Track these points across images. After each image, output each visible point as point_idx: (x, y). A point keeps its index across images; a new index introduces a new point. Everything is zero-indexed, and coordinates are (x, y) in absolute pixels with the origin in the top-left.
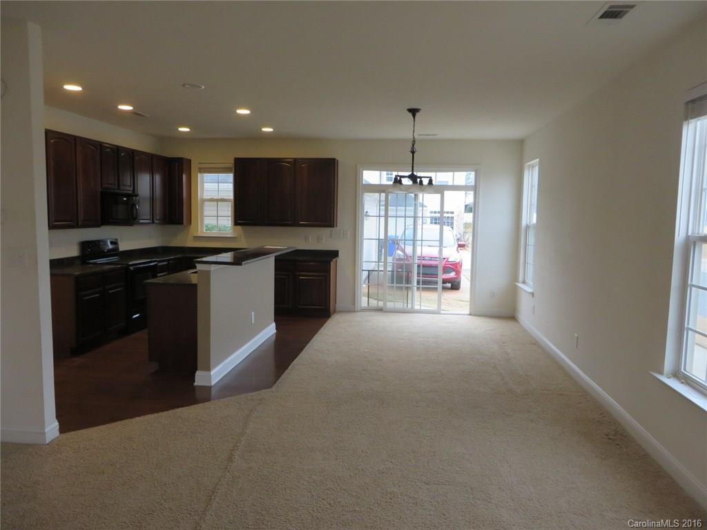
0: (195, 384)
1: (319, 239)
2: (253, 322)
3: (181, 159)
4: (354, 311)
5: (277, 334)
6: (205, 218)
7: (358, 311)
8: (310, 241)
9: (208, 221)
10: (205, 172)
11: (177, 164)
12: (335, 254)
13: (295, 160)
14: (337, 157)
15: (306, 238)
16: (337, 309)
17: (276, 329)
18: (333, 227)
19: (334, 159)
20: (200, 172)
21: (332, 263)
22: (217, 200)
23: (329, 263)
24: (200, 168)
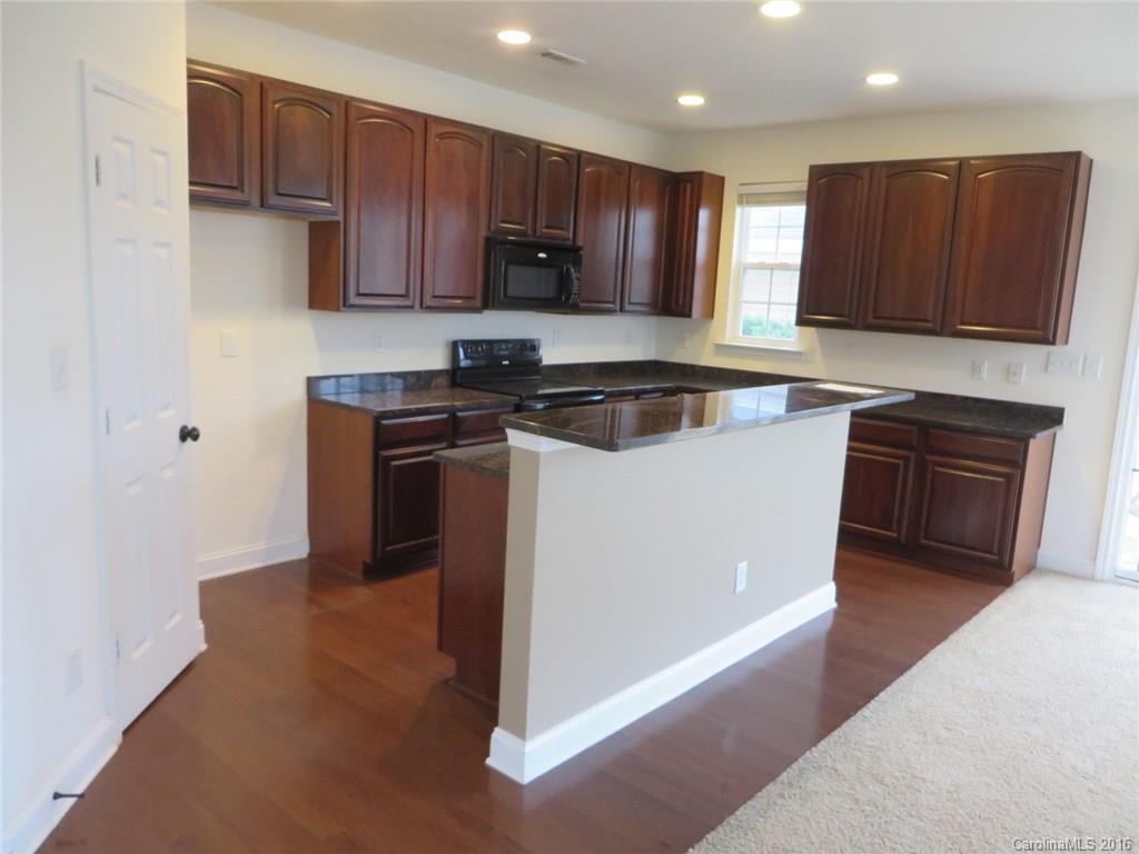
0: (489, 761)
1: (1010, 372)
2: (741, 587)
3: (700, 174)
4: (1092, 579)
5: (837, 613)
6: (744, 305)
7: (1102, 581)
8: (985, 374)
9: (750, 312)
10: (749, 203)
11: (689, 186)
12: (1051, 417)
13: (962, 163)
14: (1090, 151)
15: (975, 369)
16: (1041, 562)
17: (837, 600)
18: (1053, 343)
19: (1077, 156)
20: (741, 203)
21: (1033, 444)
22: (772, 268)
23: (1024, 441)
24: (741, 196)
